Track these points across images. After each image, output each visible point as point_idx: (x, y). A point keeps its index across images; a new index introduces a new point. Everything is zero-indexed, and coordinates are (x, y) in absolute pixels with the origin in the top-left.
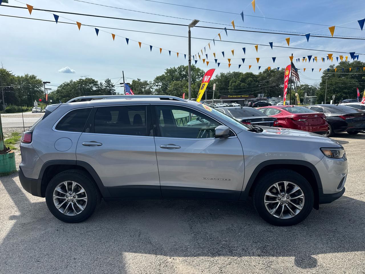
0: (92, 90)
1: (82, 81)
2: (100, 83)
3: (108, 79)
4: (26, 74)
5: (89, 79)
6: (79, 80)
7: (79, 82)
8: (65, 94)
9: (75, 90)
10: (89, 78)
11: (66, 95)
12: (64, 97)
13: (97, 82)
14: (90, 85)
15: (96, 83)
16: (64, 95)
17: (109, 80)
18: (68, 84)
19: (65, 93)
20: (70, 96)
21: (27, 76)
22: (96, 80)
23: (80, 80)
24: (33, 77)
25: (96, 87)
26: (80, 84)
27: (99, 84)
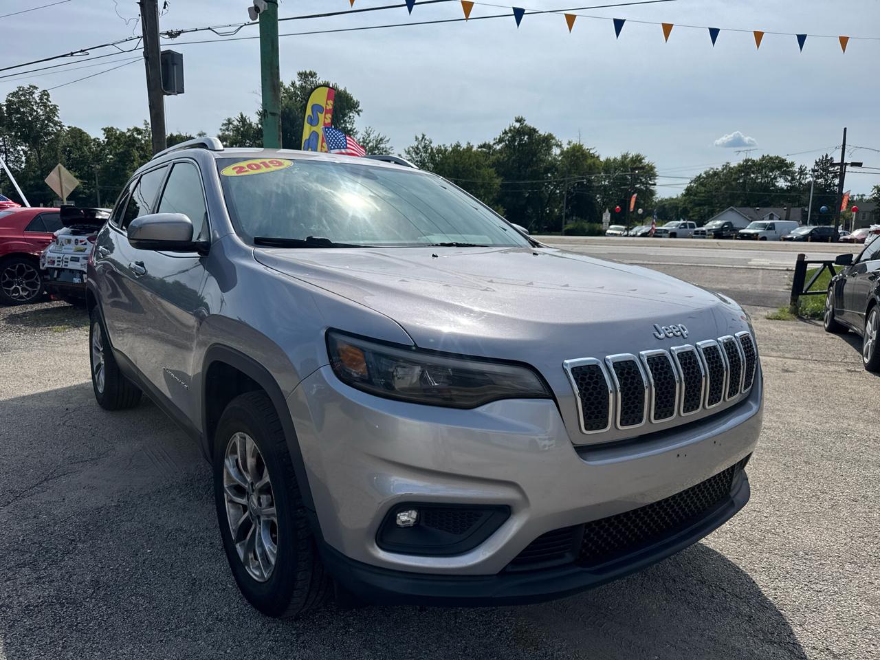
0: (774, 185)
1: (750, 163)
2: (800, 169)
3: (827, 156)
4: (624, 153)
5: (771, 158)
6: (742, 163)
7: (743, 166)
8: (702, 199)
9: (727, 189)
10: (771, 155)
11: (704, 200)
12: (699, 205)
13: (792, 164)
14: (771, 174)
15: (788, 168)
16: (699, 200)
17: (829, 158)
18: (715, 174)
19: (703, 195)
20: (712, 203)
21: (625, 157)
22: (788, 161)
23: (747, 161)
24: (638, 160)
25: (786, 180)
26: (742, 171)
27: (797, 170)
